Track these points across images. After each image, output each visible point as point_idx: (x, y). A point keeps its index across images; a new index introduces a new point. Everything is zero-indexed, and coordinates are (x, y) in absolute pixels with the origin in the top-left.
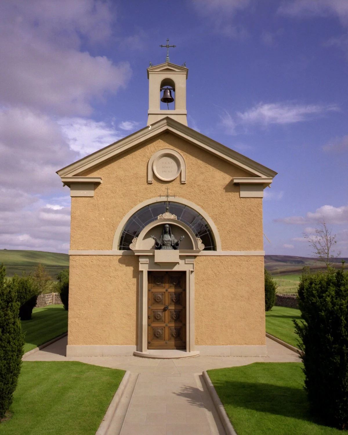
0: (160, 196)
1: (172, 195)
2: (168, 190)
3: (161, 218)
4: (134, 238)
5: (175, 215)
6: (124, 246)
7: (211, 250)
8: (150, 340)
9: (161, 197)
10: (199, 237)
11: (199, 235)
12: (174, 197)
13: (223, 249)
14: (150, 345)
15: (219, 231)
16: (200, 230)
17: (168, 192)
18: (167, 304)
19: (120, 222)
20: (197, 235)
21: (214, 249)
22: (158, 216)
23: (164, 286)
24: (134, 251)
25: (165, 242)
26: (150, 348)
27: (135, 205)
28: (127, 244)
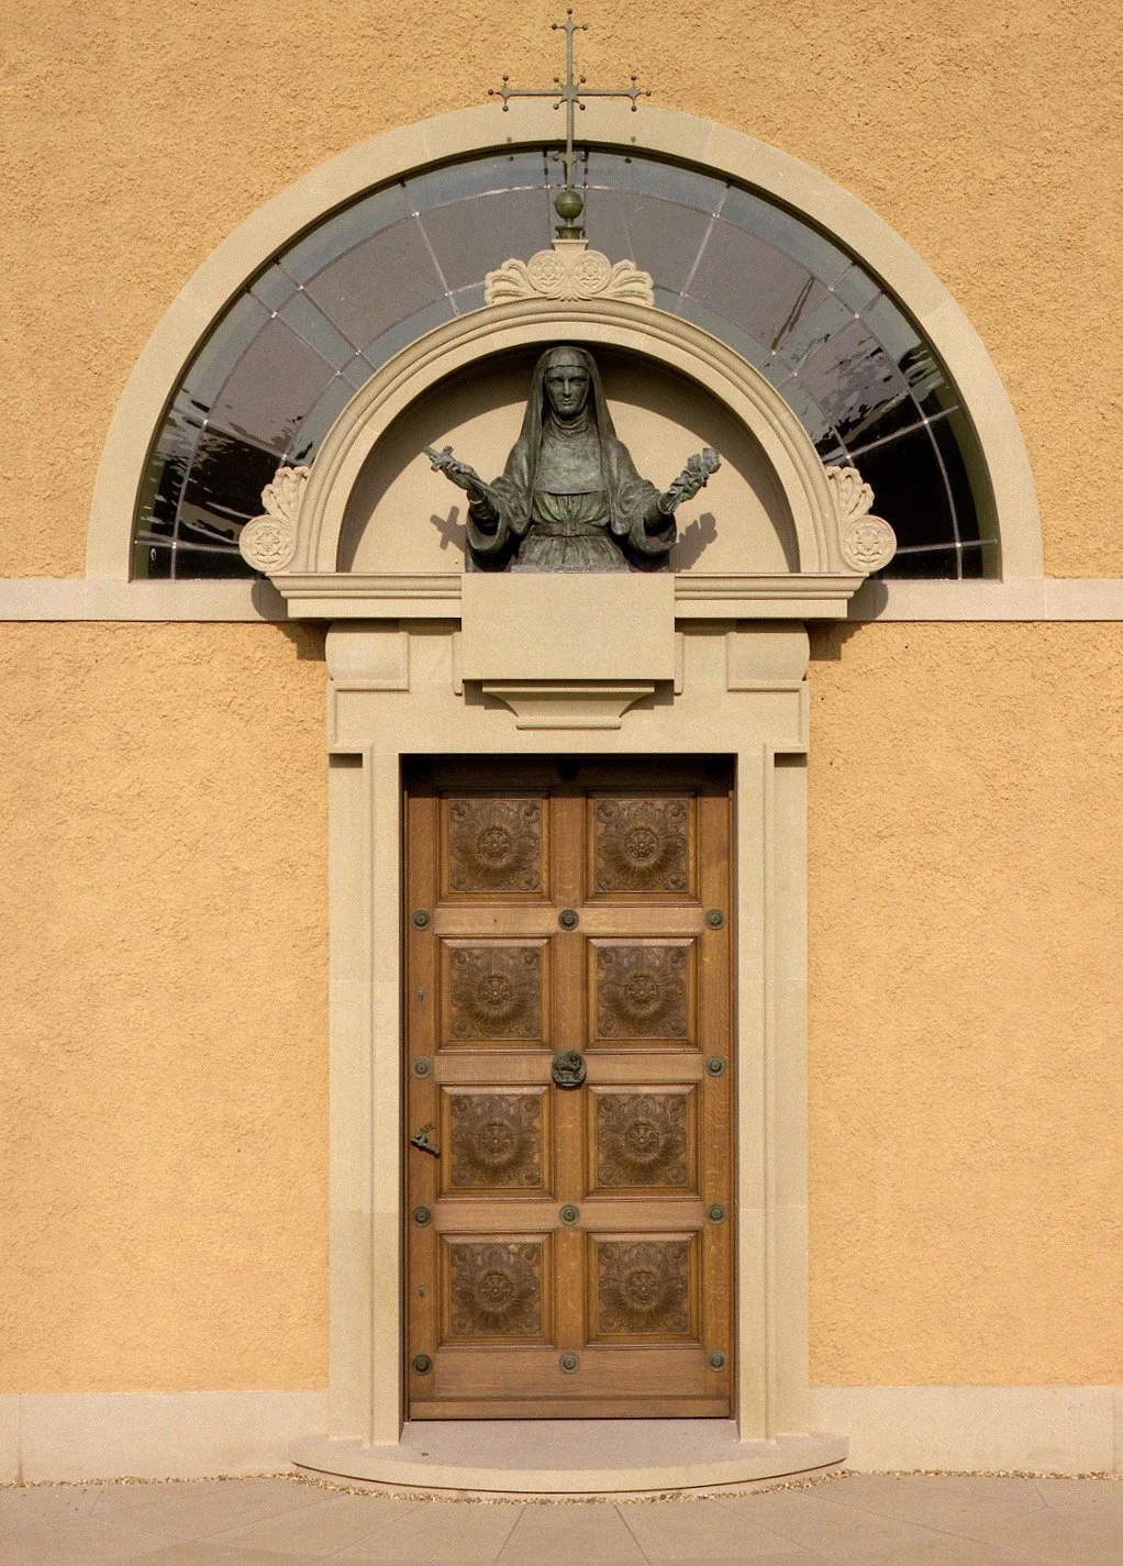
0: (506, 95)
1: (613, 86)
2: (570, 44)
3: (515, 294)
4: (280, 471)
5: (640, 268)
6: (189, 546)
7: (953, 576)
8: (424, 1344)
9: (511, 102)
10: (844, 465)
11: (851, 448)
12: (628, 102)
13: (1059, 561)
14: (421, 1381)
15: (1020, 409)
16: (853, 400)
17: (570, 57)
18: (571, 1042)
19: (147, 327)
20: (825, 447)
21: (979, 565)
22: (490, 275)
23: (545, 887)
24: (277, 583)
25: (548, 500)
26: (418, 1408)
27: (288, 174)
28: (225, 525)
